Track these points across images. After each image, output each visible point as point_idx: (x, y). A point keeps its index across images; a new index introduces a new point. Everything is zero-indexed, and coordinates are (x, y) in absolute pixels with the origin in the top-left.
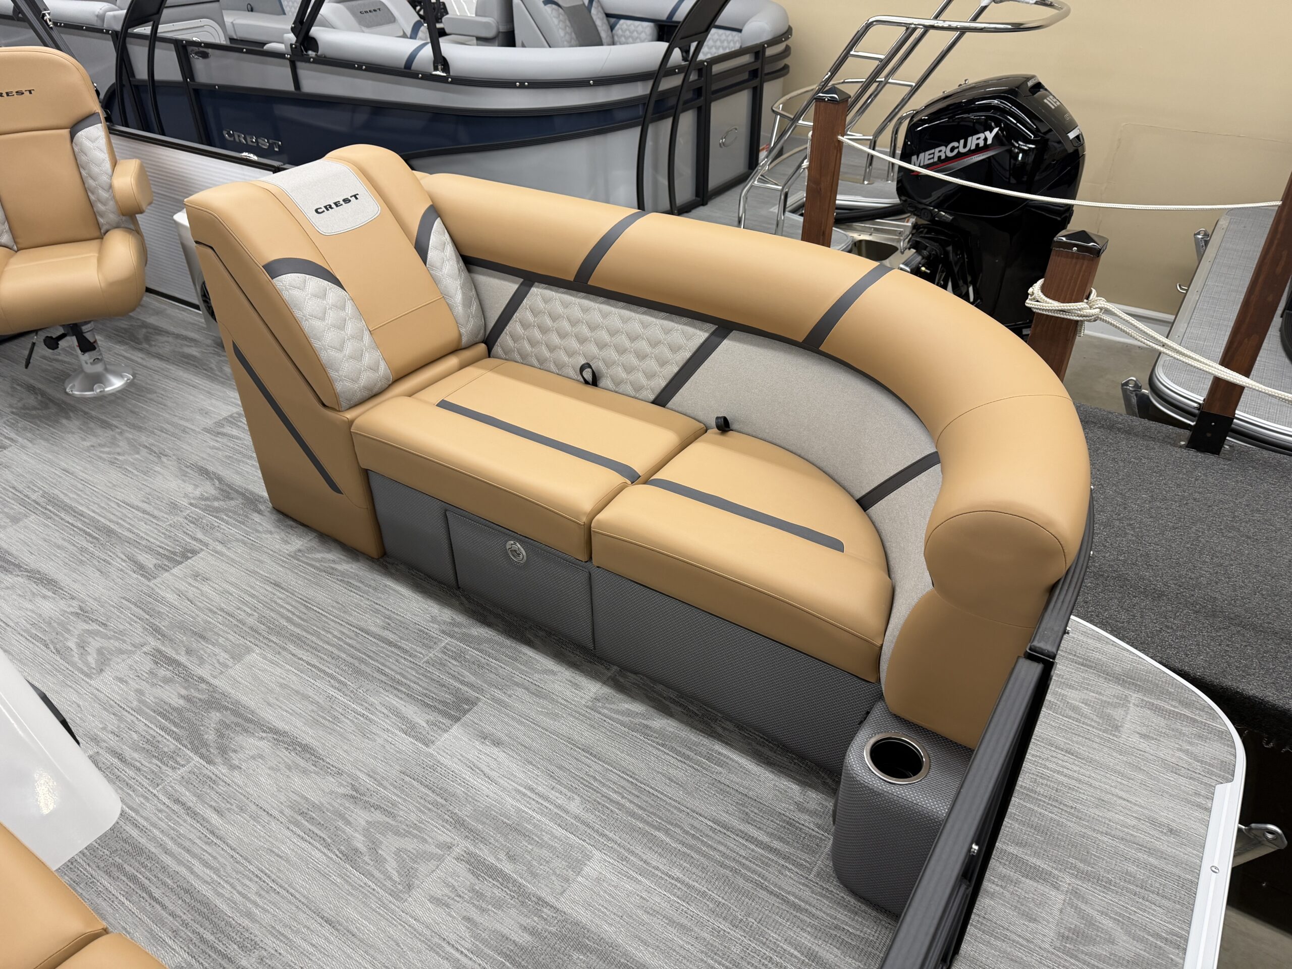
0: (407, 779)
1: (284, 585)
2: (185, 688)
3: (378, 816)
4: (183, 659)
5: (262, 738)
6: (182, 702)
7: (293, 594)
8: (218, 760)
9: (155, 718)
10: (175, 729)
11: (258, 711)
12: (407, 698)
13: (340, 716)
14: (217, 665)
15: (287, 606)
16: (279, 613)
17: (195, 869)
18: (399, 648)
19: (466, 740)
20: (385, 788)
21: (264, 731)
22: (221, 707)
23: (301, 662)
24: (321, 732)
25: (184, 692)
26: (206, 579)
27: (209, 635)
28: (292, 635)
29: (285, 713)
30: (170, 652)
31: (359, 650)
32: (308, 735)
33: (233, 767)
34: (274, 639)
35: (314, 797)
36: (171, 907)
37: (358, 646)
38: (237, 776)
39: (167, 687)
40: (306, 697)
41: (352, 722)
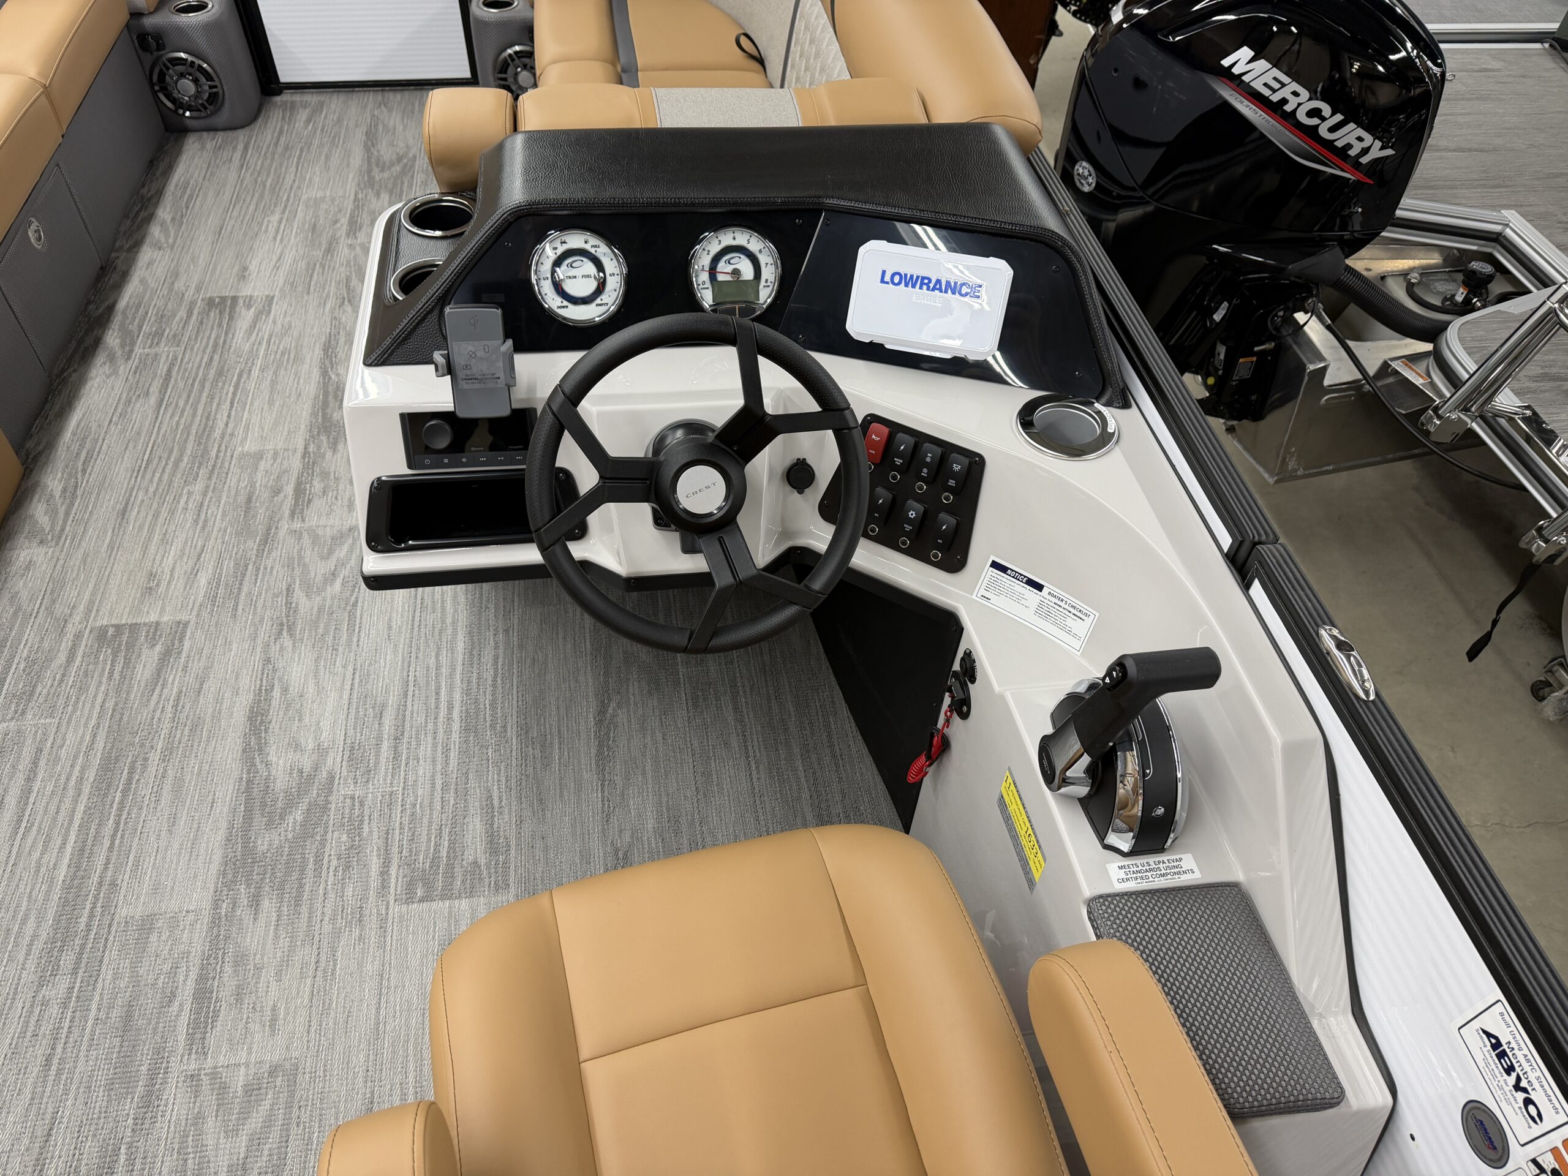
0: (312, 289)
1: (120, 507)
2: (323, 456)
4: (289, 489)
5: (338, 375)
7: (133, 488)
11: (312, 396)
12: (232, 331)
13: (279, 352)
14: (279, 460)
15: (156, 479)
16: (173, 474)
18: (169, 371)
19: (252, 284)
20: (329, 292)
21: (330, 378)
23: (233, 413)
24: (304, 351)
25: (329, 454)
26: (151, 575)
27: (242, 499)
28: (200, 443)
29: (301, 381)
30: (289, 502)
31: (191, 391)
32: (313, 356)
34: (213, 454)
37: (185, 396)
39: (332, 469)
40: (274, 383)
41: (279, 343)
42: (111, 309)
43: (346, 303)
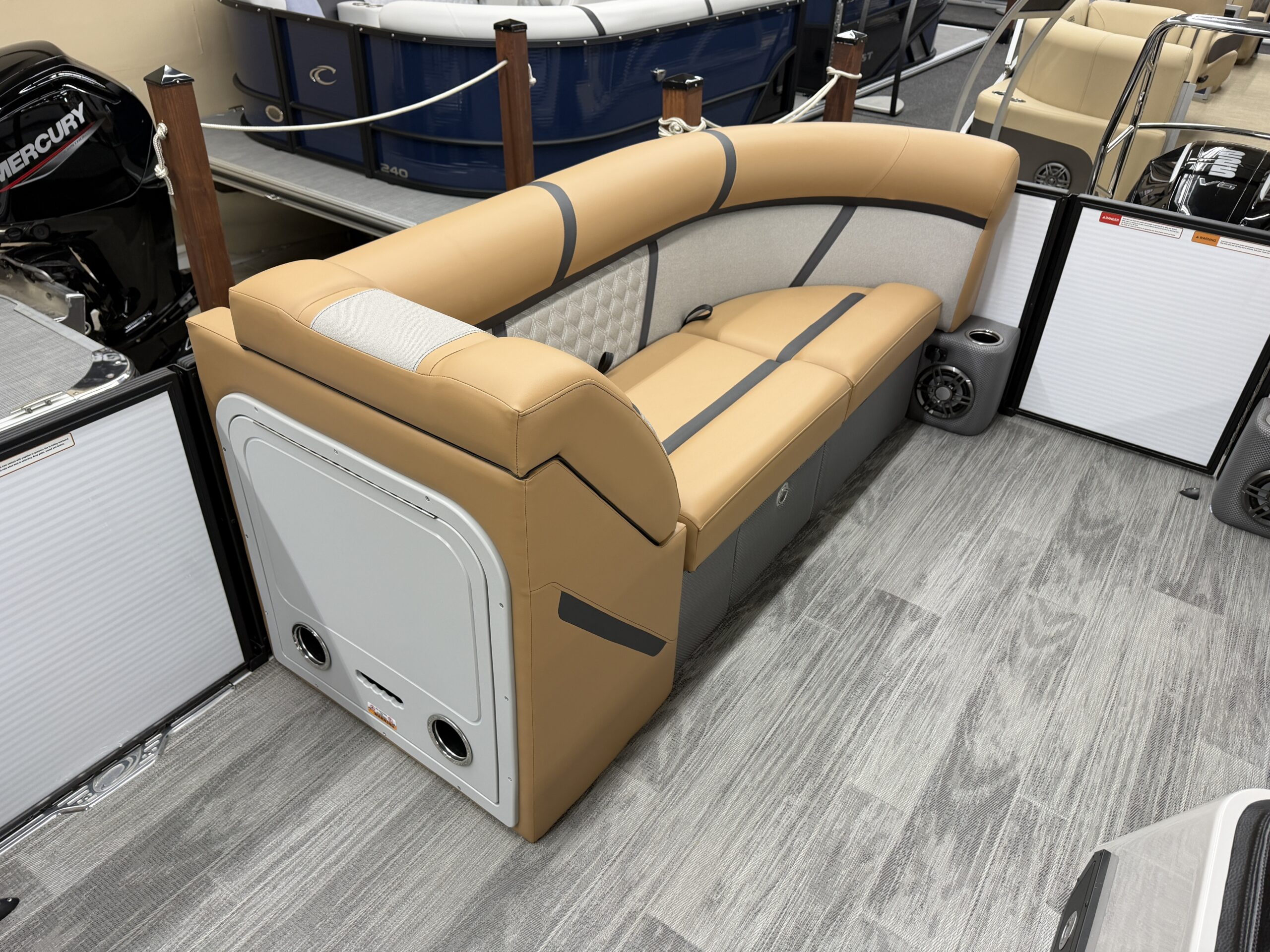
0: (978, 627)
1: (725, 781)
2: (926, 840)
3: (1022, 640)
4: (880, 861)
5: (972, 743)
6: (947, 837)
7: (744, 766)
8: (1011, 774)
9: (980, 857)
10: (988, 830)
11: (939, 756)
12: (889, 638)
13: (925, 684)
14: (883, 817)
15: (767, 768)
16: (782, 772)
17: (1128, 757)
18: (821, 652)
19: (925, 595)
20: (993, 640)
21: (963, 743)
22: (945, 793)
23: (859, 732)
24: (949, 696)
25: (933, 840)
26: (719, 886)
27: (831, 844)
28: (818, 750)
29: (934, 731)
30: (873, 880)
31: (831, 685)
32: (956, 706)
33: (1015, 759)
34: (826, 769)
35: (1021, 687)
36: (1168, 764)
37: (824, 686)
38: (1024, 752)
39: (930, 863)
40: (908, 717)
41: (928, 674)
42: (800, 562)
43: (1006, 659)
